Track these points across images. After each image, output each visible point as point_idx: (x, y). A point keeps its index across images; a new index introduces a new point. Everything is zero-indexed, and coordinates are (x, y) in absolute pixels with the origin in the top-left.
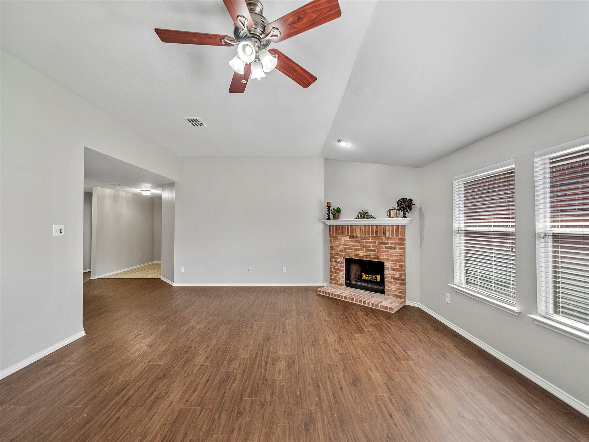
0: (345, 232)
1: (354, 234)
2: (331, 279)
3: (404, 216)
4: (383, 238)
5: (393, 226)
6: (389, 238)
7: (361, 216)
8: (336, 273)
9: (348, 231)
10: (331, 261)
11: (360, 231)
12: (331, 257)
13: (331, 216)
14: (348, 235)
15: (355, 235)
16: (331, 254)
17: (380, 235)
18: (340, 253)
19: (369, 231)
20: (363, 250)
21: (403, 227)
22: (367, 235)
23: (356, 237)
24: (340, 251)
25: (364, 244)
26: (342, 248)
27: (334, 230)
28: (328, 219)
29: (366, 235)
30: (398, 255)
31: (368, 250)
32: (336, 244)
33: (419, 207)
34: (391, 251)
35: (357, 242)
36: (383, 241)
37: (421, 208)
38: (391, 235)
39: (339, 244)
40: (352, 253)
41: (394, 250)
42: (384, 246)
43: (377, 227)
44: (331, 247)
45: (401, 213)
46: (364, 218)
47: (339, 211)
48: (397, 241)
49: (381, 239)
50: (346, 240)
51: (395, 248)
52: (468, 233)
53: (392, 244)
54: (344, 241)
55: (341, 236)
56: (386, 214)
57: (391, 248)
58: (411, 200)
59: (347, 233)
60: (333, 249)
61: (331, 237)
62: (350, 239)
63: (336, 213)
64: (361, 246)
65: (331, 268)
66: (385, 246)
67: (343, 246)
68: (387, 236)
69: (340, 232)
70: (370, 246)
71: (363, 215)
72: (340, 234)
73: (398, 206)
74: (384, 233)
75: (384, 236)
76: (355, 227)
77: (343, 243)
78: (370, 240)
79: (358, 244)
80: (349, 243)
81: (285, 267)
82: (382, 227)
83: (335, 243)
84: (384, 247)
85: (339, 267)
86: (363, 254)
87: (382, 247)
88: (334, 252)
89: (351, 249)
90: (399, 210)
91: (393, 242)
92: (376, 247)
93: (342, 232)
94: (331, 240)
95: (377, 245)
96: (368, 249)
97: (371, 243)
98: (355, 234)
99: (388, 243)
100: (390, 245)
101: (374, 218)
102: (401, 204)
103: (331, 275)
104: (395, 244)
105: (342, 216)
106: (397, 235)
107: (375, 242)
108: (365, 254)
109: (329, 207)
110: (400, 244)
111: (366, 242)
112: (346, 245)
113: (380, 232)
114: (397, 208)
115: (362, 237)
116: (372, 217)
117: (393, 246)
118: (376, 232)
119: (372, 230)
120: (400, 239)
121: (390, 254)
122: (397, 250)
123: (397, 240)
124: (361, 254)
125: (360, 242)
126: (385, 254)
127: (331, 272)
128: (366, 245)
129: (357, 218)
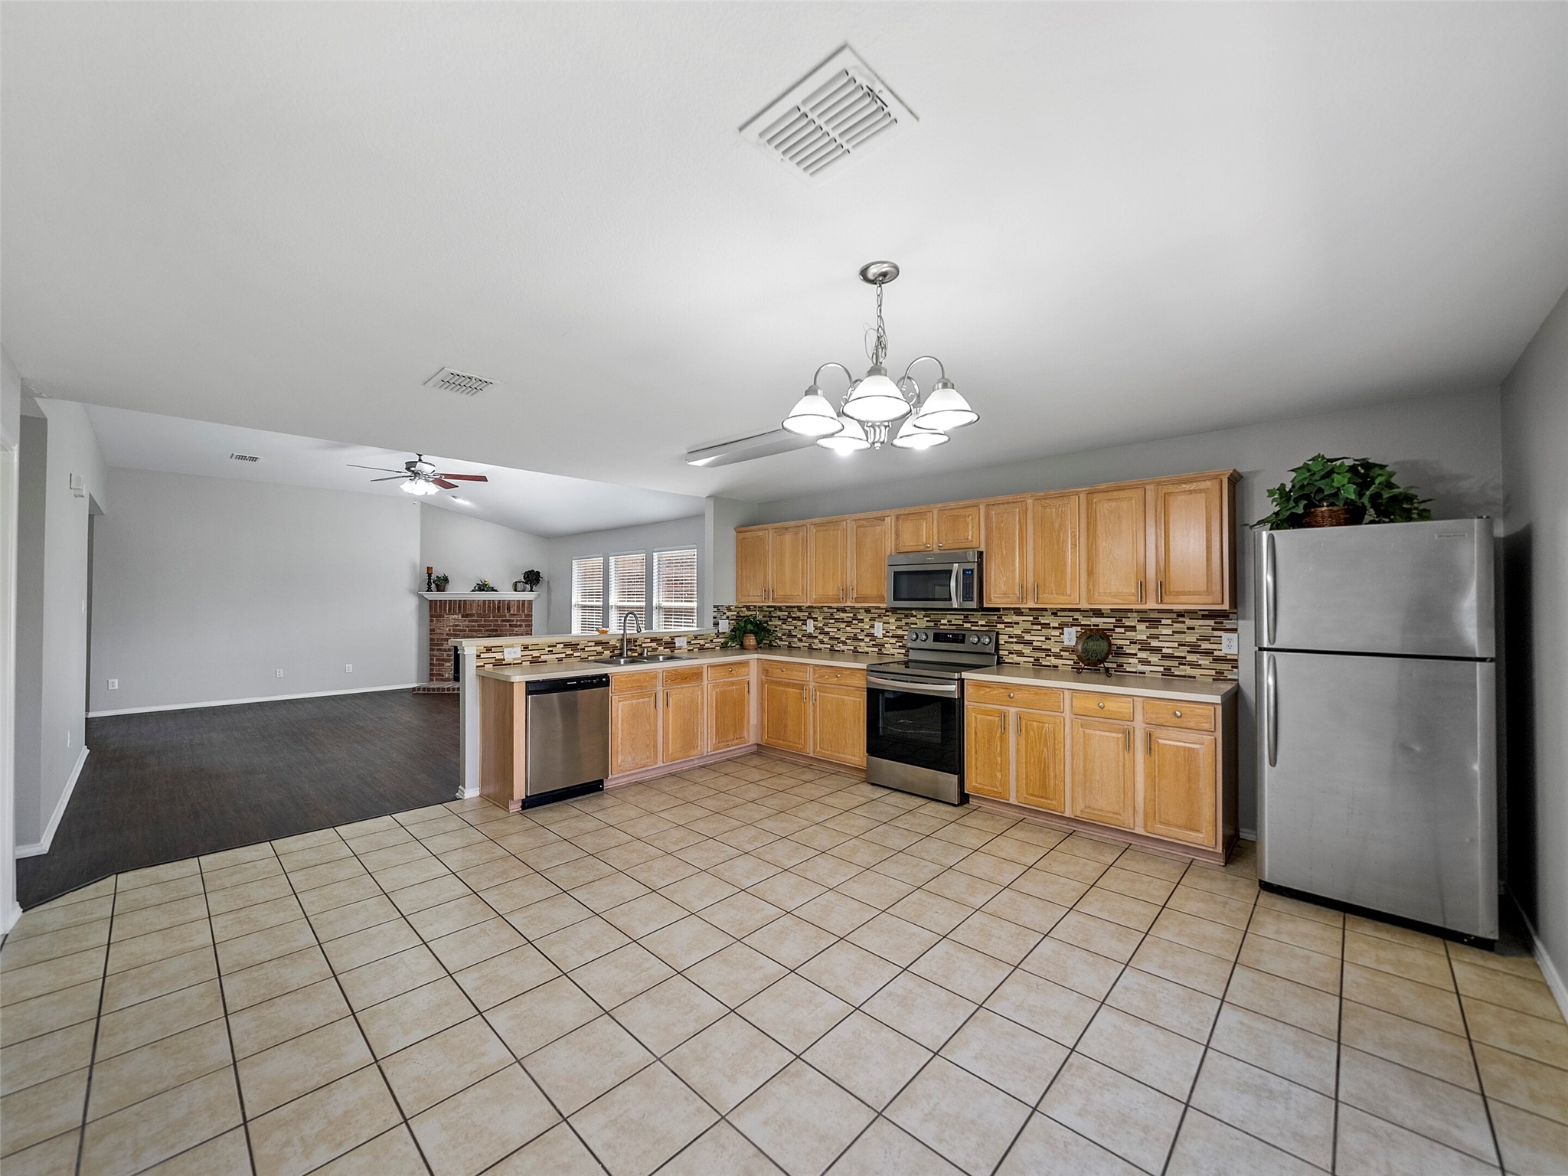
0: (455, 609)
1: (468, 611)
2: (431, 675)
3: (531, 591)
4: (507, 614)
5: (518, 601)
6: (514, 615)
7: (479, 588)
8: (439, 665)
9: (460, 606)
10: (432, 650)
11: (478, 607)
12: (431, 645)
13: (433, 586)
14: (459, 613)
15: (470, 612)
16: (432, 640)
17: (504, 612)
18: (447, 637)
19: (489, 606)
20: (481, 631)
21: (530, 602)
22: (487, 612)
23: (472, 615)
24: (447, 634)
25: (483, 623)
26: (450, 630)
27: (438, 606)
28: (428, 591)
30: (524, 633)
31: (488, 630)
32: (440, 626)
33: (546, 580)
34: (516, 629)
35: (473, 621)
36: (507, 618)
37: (548, 582)
38: (517, 611)
39: (445, 625)
40: (466, 635)
41: (519, 628)
42: (508, 624)
43: (499, 601)
44: (432, 630)
45: (528, 586)
46: (483, 590)
47: (446, 580)
48: (523, 618)
49: (505, 616)
50: (457, 620)
51: (520, 626)
52: (584, 607)
53: (517, 621)
54: (453, 621)
55: (449, 614)
56: (511, 587)
57: (516, 626)
58: (538, 573)
59: (458, 610)
60: (435, 632)
61: (431, 616)
62: (462, 617)
63: (442, 583)
64: (479, 626)
65: (432, 659)
67: (452, 628)
68: (512, 612)
69: (447, 609)
70: (490, 626)
71: (482, 587)
72: (447, 612)
73: (524, 578)
74: (509, 609)
75: (508, 612)
76: (470, 602)
77: (451, 624)
78: (490, 617)
79: (474, 623)
80: (461, 623)
81: (351, 665)
82: (506, 602)
83: (439, 624)
85: (445, 657)
86: (481, 635)
87: (506, 626)
88: (438, 637)
89: (465, 631)
90: (526, 583)
91: (519, 619)
92: (499, 625)
93: (450, 609)
94: (431, 621)
95: (499, 623)
97: (491, 621)
99: (513, 621)
100: (515, 623)
101: (496, 591)
102: (528, 577)
103: (432, 670)
104: (520, 621)
105: (449, 586)
106: (523, 611)
107: (498, 620)
109: (430, 575)
110: (526, 621)
111: (485, 621)
112: (457, 626)
113: (504, 608)
114: (523, 580)
115: (479, 615)
116: (493, 590)
117: (519, 623)
118: (499, 608)
119: (493, 605)
120: (526, 616)
121: (515, 632)
122: (523, 628)
123: (523, 616)
124: (478, 636)
125: (476, 621)
126: (509, 634)
127: (431, 664)
128: (485, 625)
129: (473, 591)
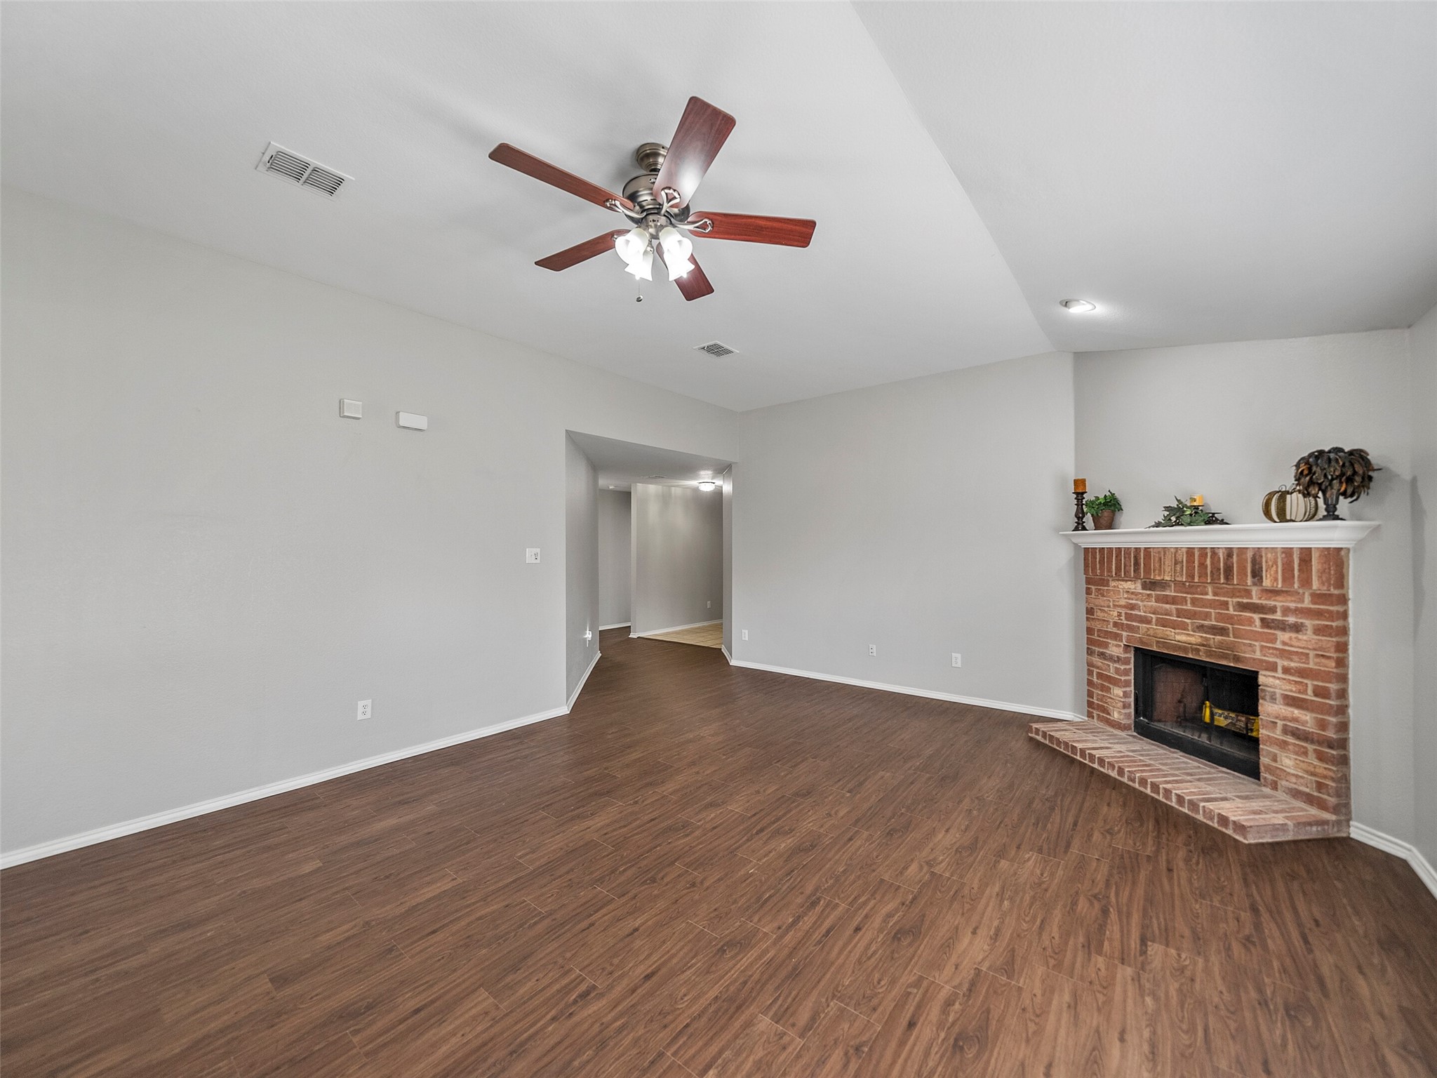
0: (1127, 568)
1: (1155, 575)
2: (1090, 704)
3: (1332, 514)
4: (1254, 590)
5: (1288, 552)
6: (1274, 592)
8: (1103, 688)
9: (1137, 564)
10: (1090, 652)
11: (1176, 564)
12: (1090, 641)
13: (1089, 520)
14: (1137, 577)
15: (1158, 578)
16: (1090, 631)
17: (1240, 581)
18: (1115, 630)
19: (1202, 565)
20: (1184, 627)
21: (1336, 559)
22: (1196, 580)
23: (1162, 585)
24: (1115, 624)
25: (1189, 607)
26: (1119, 615)
27: (1098, 560)
28: (1076, 529)
29: (1194, 579)
30: (1312, 654)
31: (1201, 628)
32: (1102, 604)
34: (1283, 636)
35: (1166, 600)
36: (1255, 600)
37: (1414, 482)
38: (1284, 580)
39: (1111, 604)
40: (1151, 632)
41: (1294, 635)
42: (1256, 617)
43: (1229, 552)
44: (1090, 611)
46: (1184, 523)
47: (1112, 503)
48: (1307, 603)
49: (1248, 593)
50: (1133, 593)
51: (1297, 628)
53: (1286, 611)
54: (1126, 596)
55: (1118, 580)
57: (1283, 626)
58: (1360, 454)
59: (1134, 571)
60: (1095, 617)
61: (1088, 581)
62: (1143, 589)
63: (1104, 511)
64: (1180, 613)
65: (1090, 673)
66: (1262, 620)
67: (1123, 611)
68: (1267, 583)
69: (1114, 567)
70: (1207, 616)
71: (1181, 515)
72: (1114, 573)
73: (1301, 479)
74: (1257, 574)
75: (1254, 584)
76: (1159, 552)
77: (1123, 602)
78: (1207, 594)
79: (1168, 606)
80: (1142, 601)
82: (1249, 555)
83: (1101, 601)
84: (1258, 623)
85: (1112, 673)
86: (1183, 638)
87: (1250, 622)
88: (1099, 627)
89: (1149, 622)
90: (1313, 492)
91: (1292, 605)
92: (1229, 619)
93: (1118, 569)
94: (1088, 592)
95: (1231, 611)
96: (1202, 626)
97: (1211, 604)
98: (1160, 575)
99: (1273, 610)
100: (1278, 616)
101: (1222, 522)
103: (1090, 694)
104: (1297, 611)
105: (1121, 518)
106: (1306, 582)
107: (1226, 603)
108: (1192, 640)
109: (1080, 495)
110: (1319, 614)
111: (1194, 602)
112: (1133, 607)
113: (1242, 569)
115: (1180, 586)
116: (1212, 520)
117: (1291, 619)
118: (1228, 570)
119: (1212, 563)
121: (1279, 645)
122: (1307, 637)
123: (1307, 599)
124: (1178, 638)
125: (1173, 601)
126: (1262, 647)
127: (1090, 683)
128: (1195, 613)
129: (1158, 525)
